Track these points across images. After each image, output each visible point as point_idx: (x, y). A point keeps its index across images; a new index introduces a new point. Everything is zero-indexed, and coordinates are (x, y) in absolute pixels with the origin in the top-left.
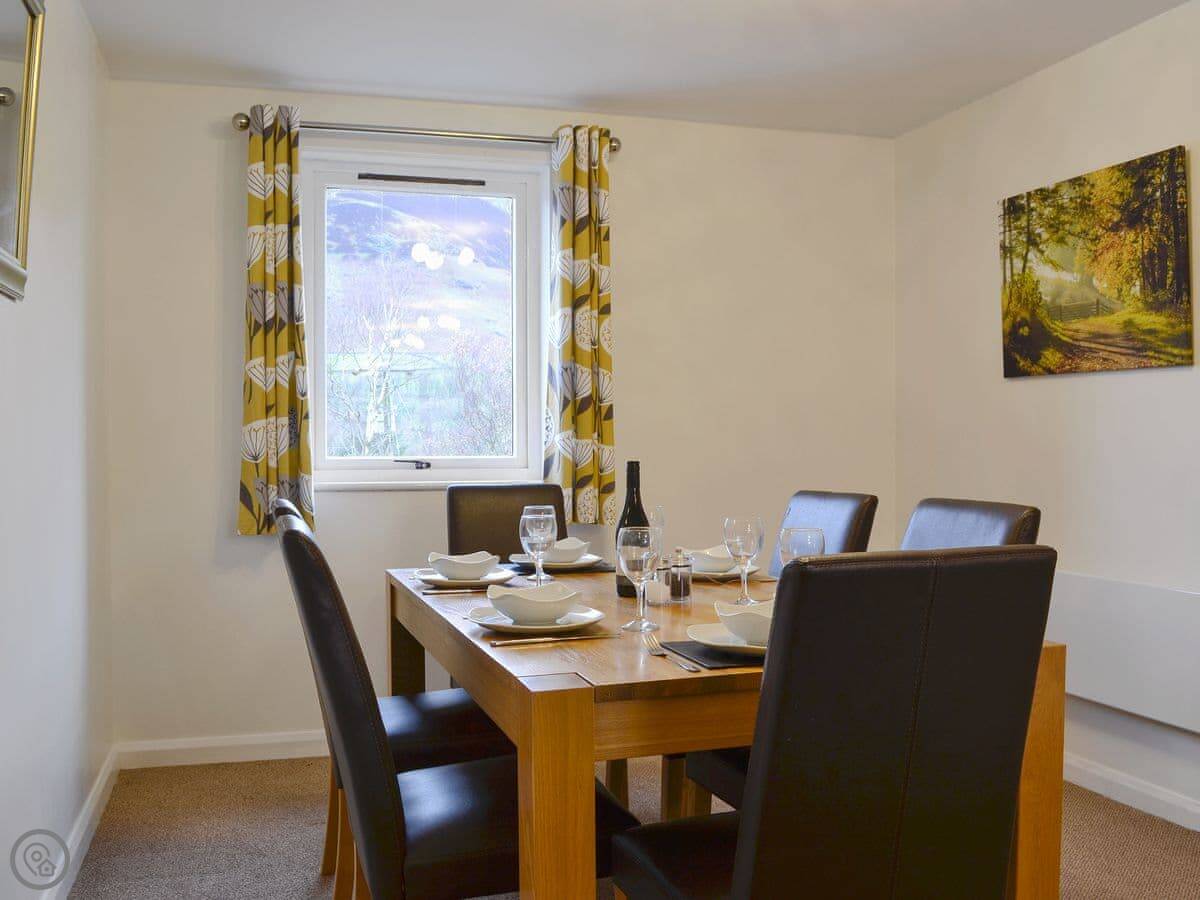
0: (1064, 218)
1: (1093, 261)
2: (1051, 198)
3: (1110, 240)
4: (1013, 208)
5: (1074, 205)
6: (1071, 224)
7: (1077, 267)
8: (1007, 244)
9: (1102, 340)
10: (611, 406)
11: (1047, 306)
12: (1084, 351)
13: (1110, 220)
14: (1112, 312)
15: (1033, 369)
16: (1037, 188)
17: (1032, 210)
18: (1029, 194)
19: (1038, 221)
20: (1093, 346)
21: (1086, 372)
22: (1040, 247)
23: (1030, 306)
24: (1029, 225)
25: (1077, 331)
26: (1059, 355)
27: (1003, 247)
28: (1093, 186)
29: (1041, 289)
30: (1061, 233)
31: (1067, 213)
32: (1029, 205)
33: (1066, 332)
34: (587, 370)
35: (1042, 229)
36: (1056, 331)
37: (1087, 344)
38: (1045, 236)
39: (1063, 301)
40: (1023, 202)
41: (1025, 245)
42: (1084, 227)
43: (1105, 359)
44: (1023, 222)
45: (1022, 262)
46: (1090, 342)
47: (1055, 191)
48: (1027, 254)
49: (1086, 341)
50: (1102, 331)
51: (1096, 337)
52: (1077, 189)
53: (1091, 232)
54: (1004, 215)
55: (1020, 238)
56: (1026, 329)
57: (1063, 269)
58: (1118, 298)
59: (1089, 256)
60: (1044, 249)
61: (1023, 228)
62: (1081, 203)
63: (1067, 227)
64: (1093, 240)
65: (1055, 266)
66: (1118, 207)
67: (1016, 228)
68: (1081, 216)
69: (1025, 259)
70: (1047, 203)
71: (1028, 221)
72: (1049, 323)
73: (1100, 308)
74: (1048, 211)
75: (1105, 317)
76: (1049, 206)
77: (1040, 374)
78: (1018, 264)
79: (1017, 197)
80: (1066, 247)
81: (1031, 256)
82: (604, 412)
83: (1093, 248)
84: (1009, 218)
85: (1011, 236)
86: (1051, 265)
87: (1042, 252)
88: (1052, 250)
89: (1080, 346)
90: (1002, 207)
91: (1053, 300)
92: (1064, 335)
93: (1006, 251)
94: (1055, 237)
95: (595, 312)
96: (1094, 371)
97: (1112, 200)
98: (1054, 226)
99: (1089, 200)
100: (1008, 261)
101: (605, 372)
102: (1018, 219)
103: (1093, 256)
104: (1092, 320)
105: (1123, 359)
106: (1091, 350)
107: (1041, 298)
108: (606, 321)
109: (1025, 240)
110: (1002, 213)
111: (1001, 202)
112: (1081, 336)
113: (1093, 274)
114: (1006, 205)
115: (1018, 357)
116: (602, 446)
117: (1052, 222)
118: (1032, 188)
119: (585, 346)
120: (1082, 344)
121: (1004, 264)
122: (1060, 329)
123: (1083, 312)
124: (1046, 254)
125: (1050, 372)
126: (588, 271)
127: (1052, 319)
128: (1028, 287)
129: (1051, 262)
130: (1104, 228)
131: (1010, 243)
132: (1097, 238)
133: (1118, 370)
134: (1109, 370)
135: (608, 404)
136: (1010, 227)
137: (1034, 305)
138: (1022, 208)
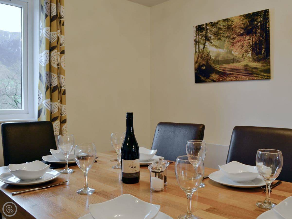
0: (220, 32)
1: (232, 45)
2: (215, 25)
3: (239, 39)
4: (200, 29)
5: (225, 27)
6: (224, 33)
7: (226, 47)
8: (197, 40)
9: (235, 71)
10: (65, 89)
11: (213, 60)
12: (228, 74)
13: (239, 32)
14: (239, 62)
15: (207, 80)
16: (210, 22)
17: (208, 29)
18: (206, 24)
19: (210, 33)
20: (232, 73)
21: (229, 81)
22: (211, 41)
23: (206, 60)
24: (206, 34)
25: (225, 68)
26: (217, 76)
27: (195, 41)
28: (233, 21)
29: (210, 55)
30: (219, 37)
31: (222, 30)
32: (206, 27)
33: (221, 68)
34: (56, 75)
35: (211, 35)
36: (216, 68)
37: (229, 72)
38: (213, 37)
39: (219, 59)
40: (204, 27)
41: (205, 40)
42: (228, 34)
43: (236, 77)
44: (204, 33)
45: (203, 46)
46: (230, 71)
47: (217, 23)
48: (205, 43)
49: (229, 71)
50: (235, 68)
51: (233, 70)
52: (226, 22)
53: (232, 36)
54: (196, 31)
55: (203, 38)
56: (204, 67)
57: (220, 48)
58: (242, 57)
59: (230, 44)
60: (212, 41)
61: (204, 35)
62: (228, 27)
63: (222, 35)
64: (232, 39)
65: (217, 47)
66: (243, 28)
67: (201, 35)
68: (228, 31)
69: (204, 45)
70: (214, 27)
71: (206, 33)
72: (214, 66)
73: (234, 60)
74: (214, 30)
75: (236, 64)
76: (215, 28)
77: (209, 82)
78: (202, 47)
79: (202, 25)
80: (221, 41)
81: (207, 44)
82: (62, 92)
83: (232, 41)
84: (198, 32)
85: (199, 37)
86: (215, 47)
87: (211, 43)
88: (216, 42)
89: (226, 73)
90: (195, 28)
91: (215, 58)
92: (219, 69)
93: (197, 42)
94: (217, 38)
95: (59, 53)
96: (232, 81)
97: (241, 26)
98: (216, 34)
99: (231, 26)
100: (197, 46)
101: (63, 76)
102: (202, 32)
103: (232, 44)
104: (231, 64)
105: (244, 77)
106: (230, 74)
107: (210, 58)
108: (63, 57)
109: (204, 39)
110: (195, 30)
111: (195, 27)
112: (227, 69)
113: (232, 50)
114: (197, 28)
115: (201, 76)
116: (62, 105)
117: (216, 33)
118: (208, 22)
119: (55, 66)
120: (227, 72)
121: (196, 46)
122: (218, 67)
123: (228, 62)
124: (213, 43)
125: (214, 81)
126: (56, 37)
127: (215, 64)
128: (206, 54)
129: (215, 46)
130: (237, 35)
131: (198, 39)
132: (234, 38)
133: (241, 80)
134: (238, 80)
135: (64, 89)
136: (198, 34)
137: (208, 60)
138: (203, 28)
